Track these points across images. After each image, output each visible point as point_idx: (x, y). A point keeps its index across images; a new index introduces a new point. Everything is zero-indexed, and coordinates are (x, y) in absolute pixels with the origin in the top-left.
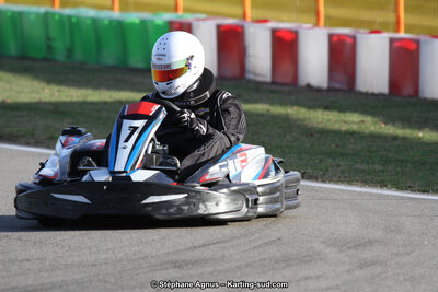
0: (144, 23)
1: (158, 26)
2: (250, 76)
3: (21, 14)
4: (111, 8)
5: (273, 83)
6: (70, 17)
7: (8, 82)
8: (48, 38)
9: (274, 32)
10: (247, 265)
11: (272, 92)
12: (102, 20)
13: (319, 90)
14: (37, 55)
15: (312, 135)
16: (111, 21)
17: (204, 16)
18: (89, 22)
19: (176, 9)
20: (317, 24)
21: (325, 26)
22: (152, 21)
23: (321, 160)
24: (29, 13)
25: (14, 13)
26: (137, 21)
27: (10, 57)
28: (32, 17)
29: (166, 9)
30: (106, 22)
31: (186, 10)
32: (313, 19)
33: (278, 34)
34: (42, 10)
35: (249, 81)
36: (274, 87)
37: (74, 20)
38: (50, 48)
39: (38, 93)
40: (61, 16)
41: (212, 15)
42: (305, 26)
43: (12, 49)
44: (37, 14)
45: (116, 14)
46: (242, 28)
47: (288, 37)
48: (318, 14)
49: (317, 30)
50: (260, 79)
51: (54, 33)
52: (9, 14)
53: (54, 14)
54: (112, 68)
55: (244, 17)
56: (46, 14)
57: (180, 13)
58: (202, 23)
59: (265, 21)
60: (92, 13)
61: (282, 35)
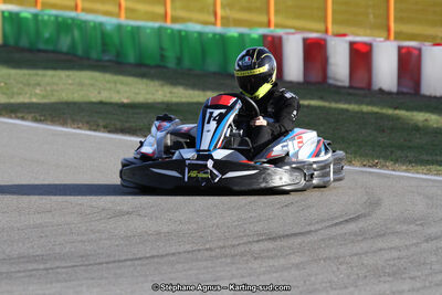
0: (242, 36)
1: (254, 39)
2: (331, 81)
3: (138, 28)
4: (215, 24)
5: (351, 87)
6: (180, 31)
7: (127, 84)
8: (162, 49)
9: (352, 44)
10: (330, 239)
11: (350, 94)
12: (207, 33)
13: (390, 93)
14: (152, 63)
15: (383, 131)
16: (215, 35)
17: (293, 31)
18: (195, 35)
19: (269, 25)
20: (388, 38)
21: (396, 39)
22: (249, 35)
23: (392, 152)
24: (145, 28)
25: (133, 27)
26: (236, 35)
27: (130, 64)
28: (148, 31)
29: (260, 25)
30: (210, 35)
31: (277, 26)
32: (385, 34)
33: (355, 46)
34: (157, 25)
35: (330, 85)
36: (351, 91)
37: (183, 34)
38: (163, 57)
39: (153, 94)
40: (172, 30)
41: (299, 30)
42: (378, 39)
43: (131, 57)
44: (152, 29)
45: (218, 29)
46: (325, 40)
47: (363, 49)
48: (389, 30)
49: (388, 43)
50: (340, 84)
51: (167, 44)
52: (129, 28)
53: (166, 29)
54: (215, 73)
55: (326, 31)
56: (160, 29)
57: (272, 28)
58: (291, 37)
59: (344, 35)
60: (198, 28)
61: (359, 47)
